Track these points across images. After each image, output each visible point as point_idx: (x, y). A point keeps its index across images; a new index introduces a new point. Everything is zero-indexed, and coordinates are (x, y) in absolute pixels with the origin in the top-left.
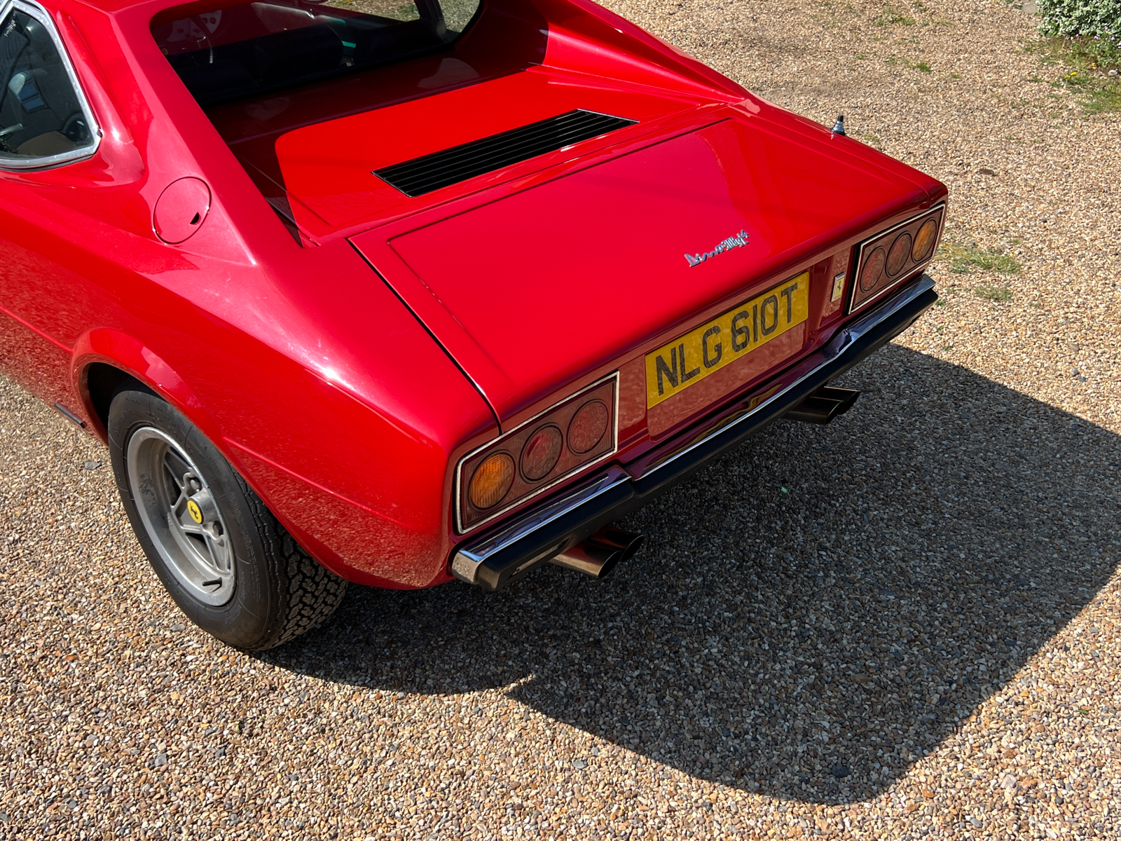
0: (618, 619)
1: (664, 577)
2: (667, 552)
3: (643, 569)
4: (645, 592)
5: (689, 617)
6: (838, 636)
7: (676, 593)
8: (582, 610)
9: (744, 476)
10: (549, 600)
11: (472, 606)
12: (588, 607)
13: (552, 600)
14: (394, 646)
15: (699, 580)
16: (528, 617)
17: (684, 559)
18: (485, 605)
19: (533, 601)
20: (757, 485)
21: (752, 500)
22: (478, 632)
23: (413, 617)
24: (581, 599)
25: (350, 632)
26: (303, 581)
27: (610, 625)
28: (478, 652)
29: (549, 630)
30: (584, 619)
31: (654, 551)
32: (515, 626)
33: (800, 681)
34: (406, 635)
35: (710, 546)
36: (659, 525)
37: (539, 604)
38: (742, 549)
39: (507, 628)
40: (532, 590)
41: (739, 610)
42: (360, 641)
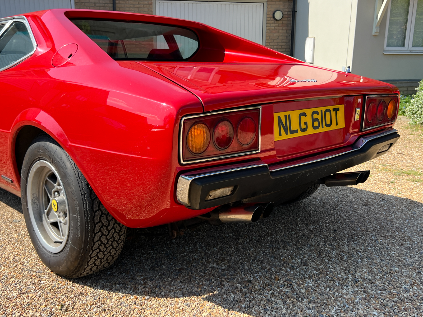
0: (260, 273)
2: (282, 251)
3: (271, 256)
4: (273, 264)
5: (296, 273)
6: (374, 281)
7: (289, 264)
8: (241, 270)
9: (316, 228)
11: (186, 267)
12: (244, 269)
13: (226, 266)
14: (146, 280)
15: (299, 260)
16: (214, 271)
18: (193, 266)
19: (216, 266)
20: (323, 231)
21: (321, 236)
22: (189, 276)
23: (157, 271)
24: (241, 266)
25: (124, 275)
27: (256, 275)
28: (188, 283)
29: (224, 276)
30: (243, 273)
31: (276, 250)
32: (208, 274)
33: (357, 297)
34: (152, 277)
35: (303, 250)
36: (277, 242)
37: (220, 267)
38: (319, 251)
39: (203, 275)
40: (216, 262)
41: (321, 270)
42: (129, 278)
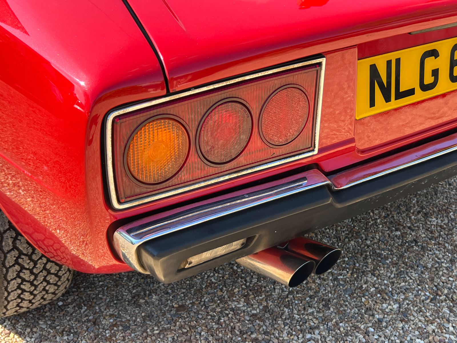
0: (317, 332)
1: (363, 300)
2: (369, 279)
3: (346, 291)
4: (345, 311)
7: (373, 315)
8: (285, 319)
9: (441, 226)
10: (258, 307)
11: (191, 303)
12: (291, 318)
13: (261, 307)
14: (115, 328)
15: (396, 306)
16: (236, 319)
17: (383, 287)
18: (202, 303)
19: (244, 306)
20: (452, 234)
21: (447, 245)
22: (190, 327)
23: (140, 306)
24: (286, 310)
25: (84, 312)
26: (19, 257)
27: (308, 336)
29: (252, 333)
30: (286, 328)
31: (358, 277)
32: (224, 325)
34: (129, 320)
35: (408, 278)
36: (364, 256)
37: (249, 309)
38: (436, 284)
39: (215, 326)
40: (245, 296)
41: (431, 338)
42: (89, 321)
